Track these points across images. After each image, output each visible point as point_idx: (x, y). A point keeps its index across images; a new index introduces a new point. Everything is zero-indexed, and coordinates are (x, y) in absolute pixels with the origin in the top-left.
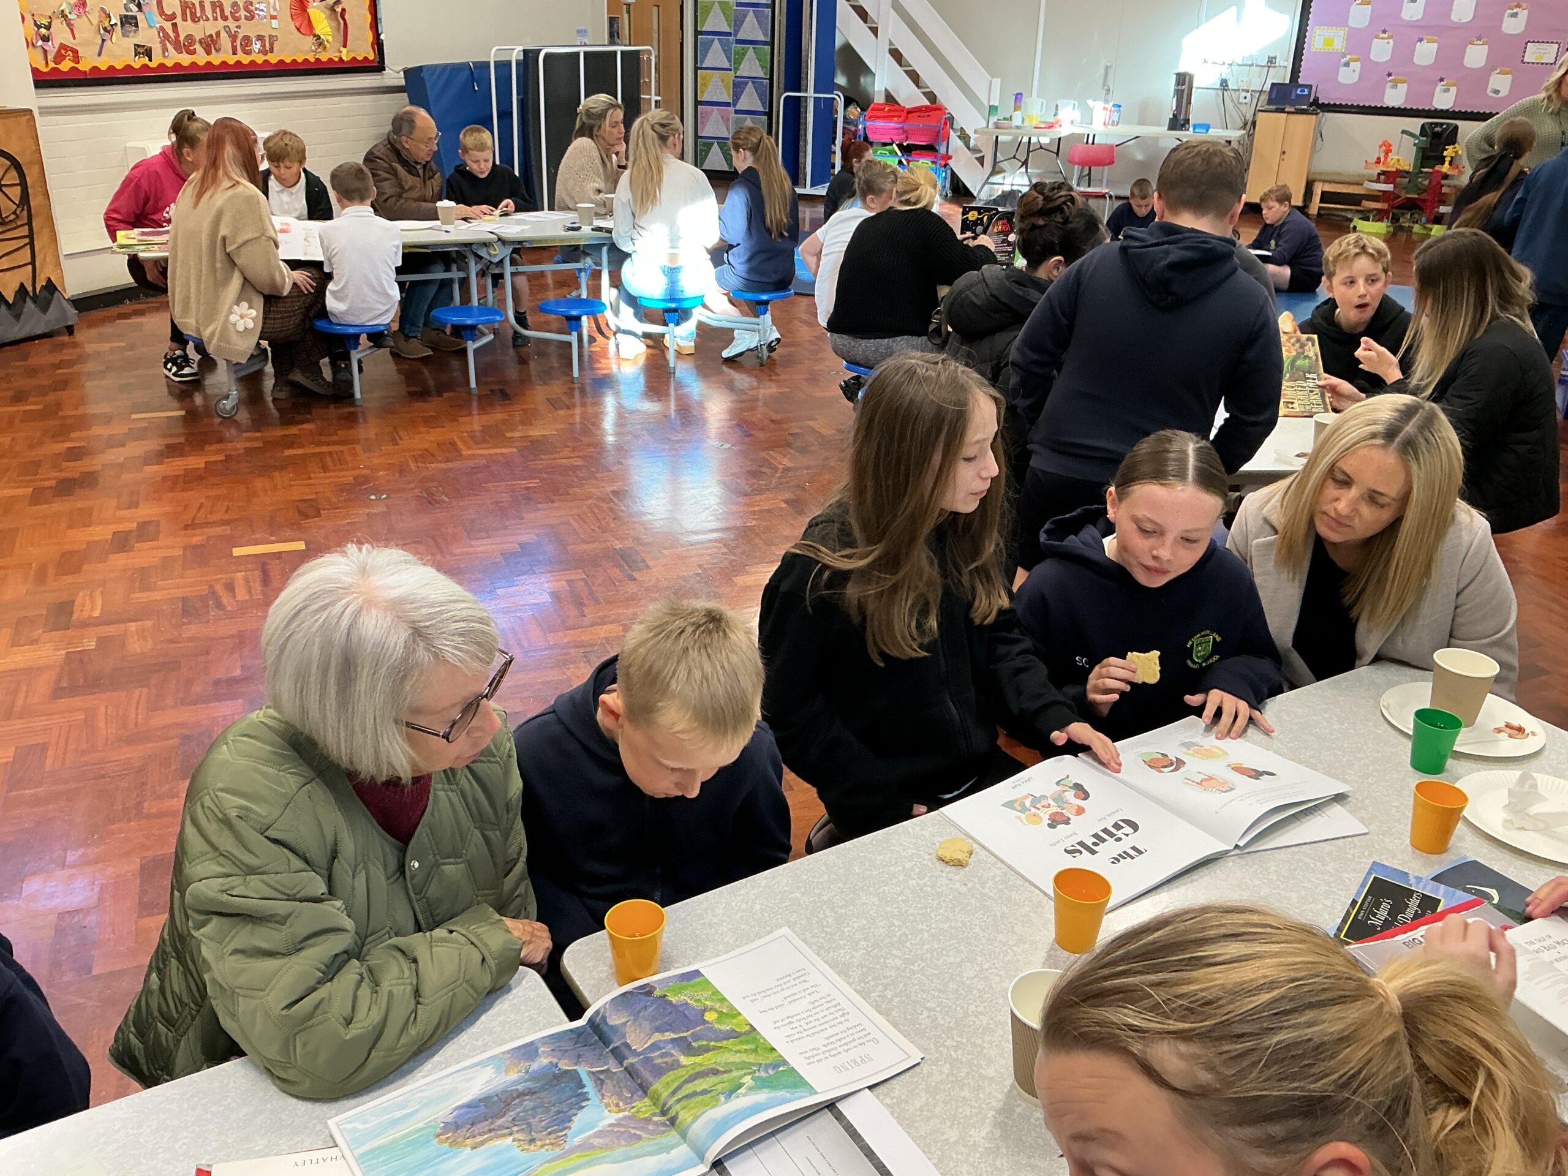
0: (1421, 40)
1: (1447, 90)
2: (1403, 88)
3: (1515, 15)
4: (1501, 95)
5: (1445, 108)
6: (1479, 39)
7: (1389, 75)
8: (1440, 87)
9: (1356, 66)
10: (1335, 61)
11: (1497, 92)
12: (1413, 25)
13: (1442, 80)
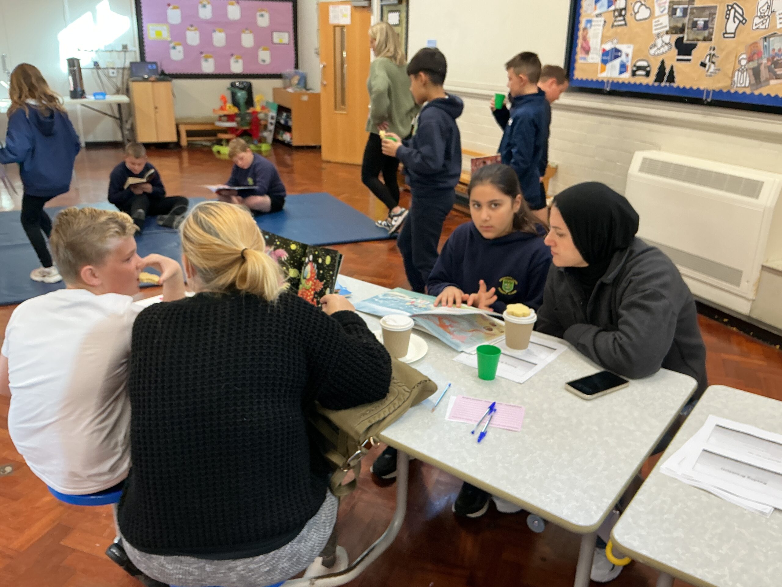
0: (214, 31)
1: (237, 62)
2: (211, 61)
3: (262, 16)
4: (267, 63)
5: (239, 72)
6: (247, 30)
7: (202, 53)
8: (232, 60)
9: (180, 48)
10: (165, 46)
11: (264, 61)
12: (207, 22)
13: (232, 55)
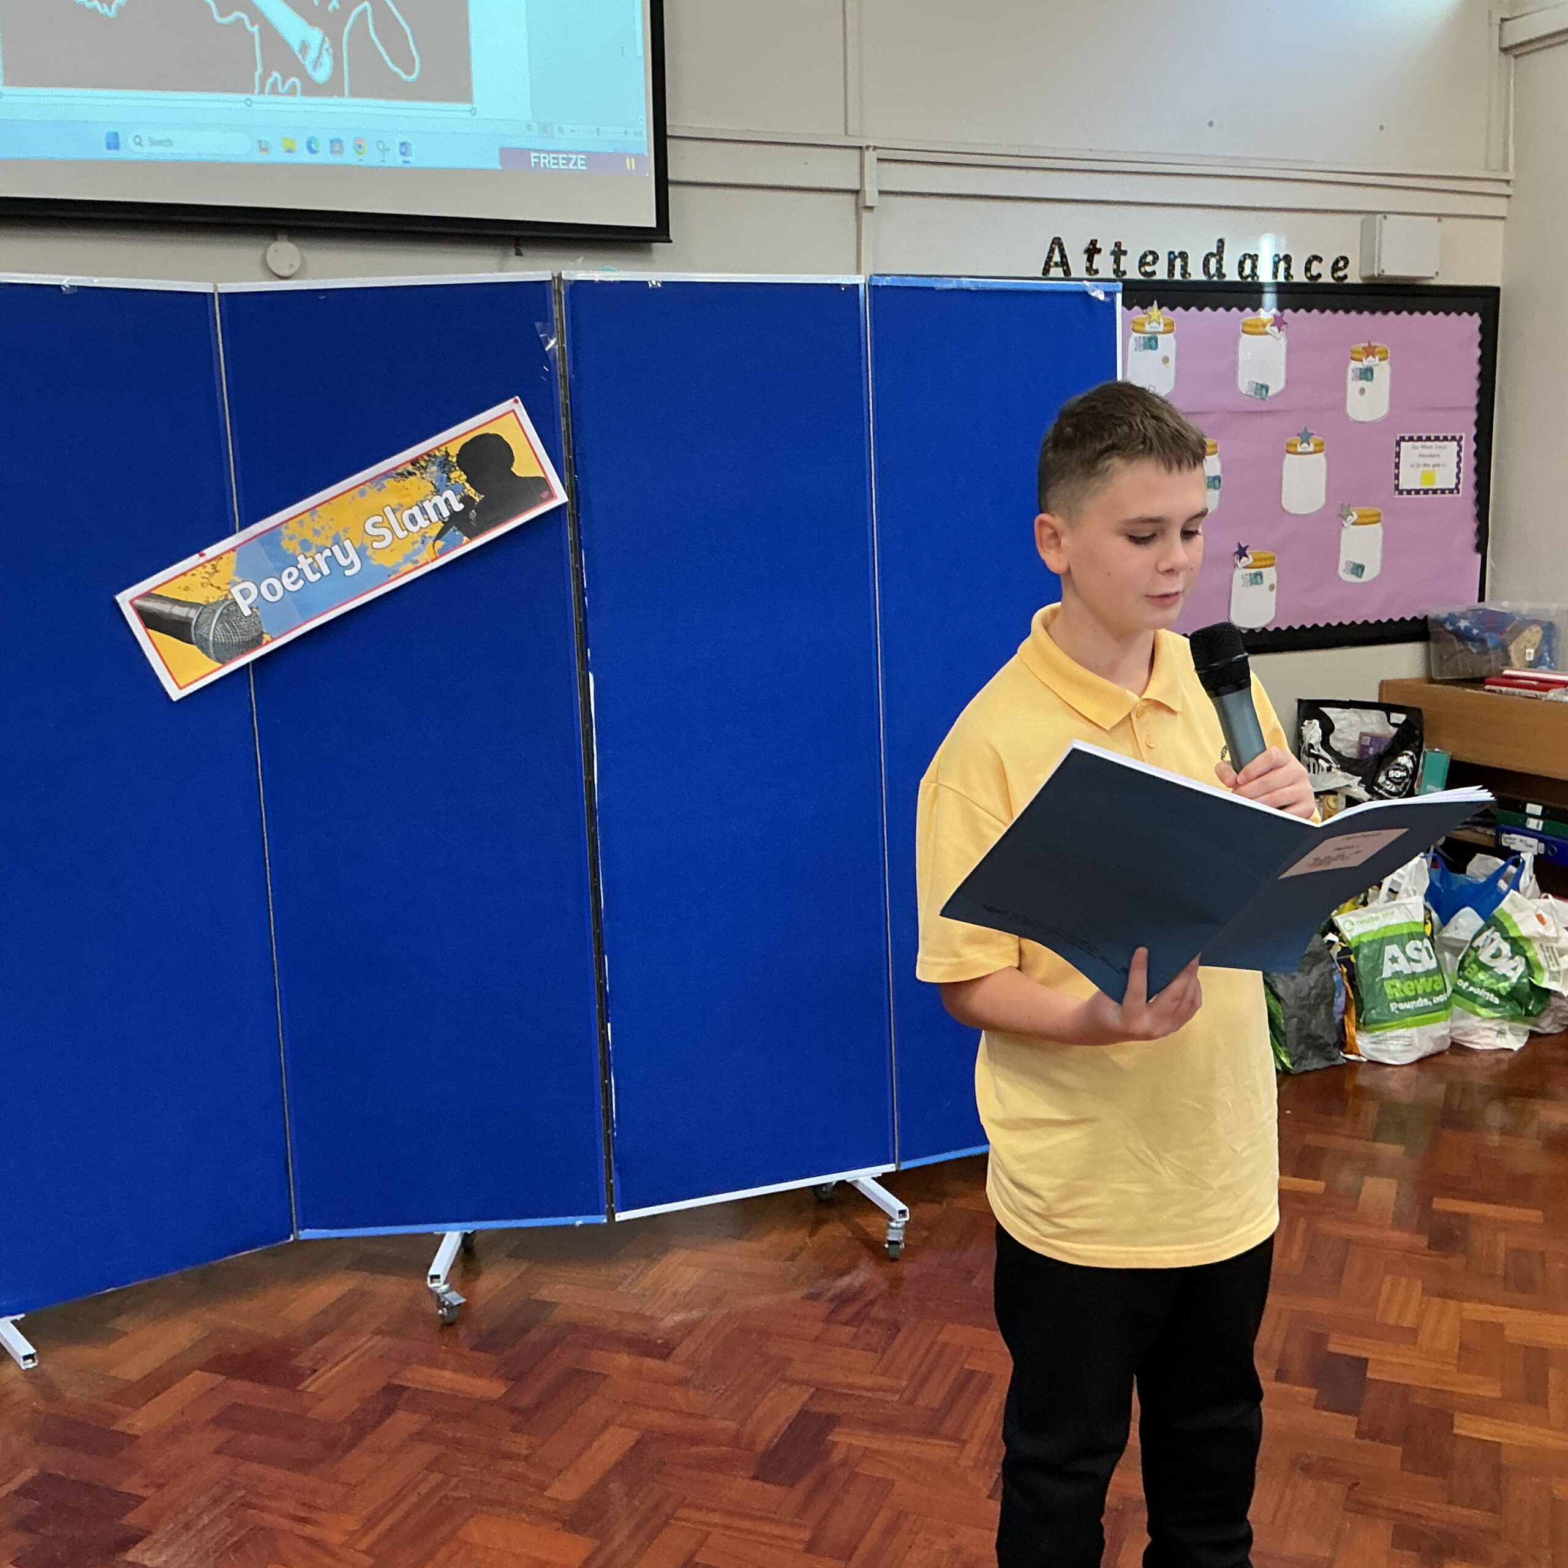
1: (1257, 579)
3: (1367, 374)
4: (1368, 576)
5: (1257, 624)
6: (1305, 438)
8: (1240, 574)
11: (1358, 569)
13: (1242, 552)
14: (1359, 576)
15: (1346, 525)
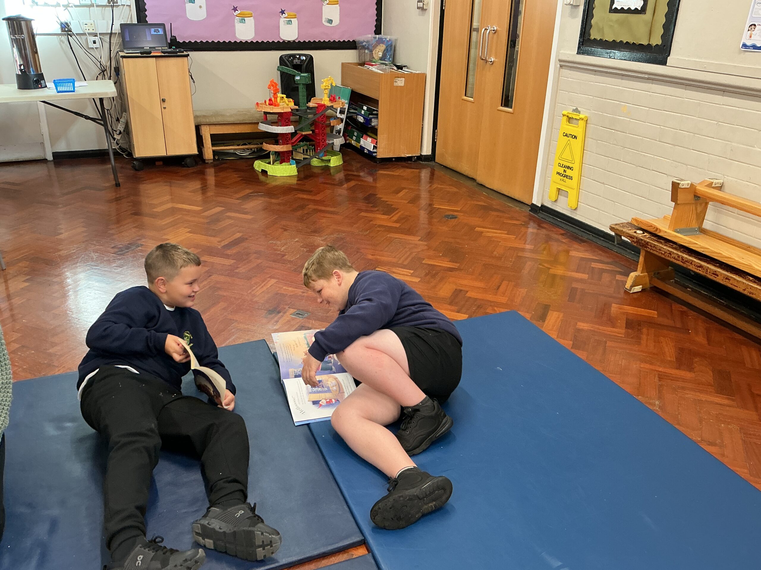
1: (289, 22)
2: (250, 22)
4: (334, 24)
5: (291, 39)
7: (235, 9)
8: (282, 20)
11: (330, 21)
13: (283, 12)
14: (331, 24)
15: (324, 4)
